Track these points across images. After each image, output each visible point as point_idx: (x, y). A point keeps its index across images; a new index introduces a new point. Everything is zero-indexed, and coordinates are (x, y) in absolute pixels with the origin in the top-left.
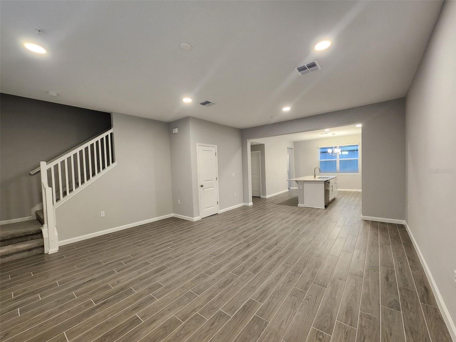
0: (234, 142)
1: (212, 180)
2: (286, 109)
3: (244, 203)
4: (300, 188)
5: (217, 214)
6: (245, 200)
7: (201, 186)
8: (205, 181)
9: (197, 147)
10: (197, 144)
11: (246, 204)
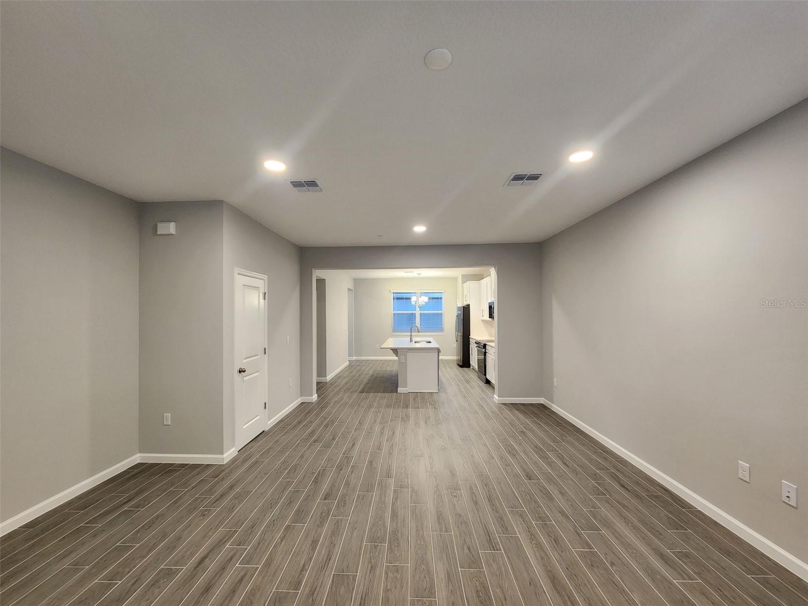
0: (289, 271)
1: (257, 355)
2: (420, 229)
3: (302, 397)
4: (402, 361)
5: (263, 431)
6: (303, 391)
7: (240, 372)
8: (246, 358)
9: (237, 277)
10: (237, 270)
11: (306, 399)
